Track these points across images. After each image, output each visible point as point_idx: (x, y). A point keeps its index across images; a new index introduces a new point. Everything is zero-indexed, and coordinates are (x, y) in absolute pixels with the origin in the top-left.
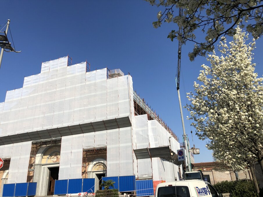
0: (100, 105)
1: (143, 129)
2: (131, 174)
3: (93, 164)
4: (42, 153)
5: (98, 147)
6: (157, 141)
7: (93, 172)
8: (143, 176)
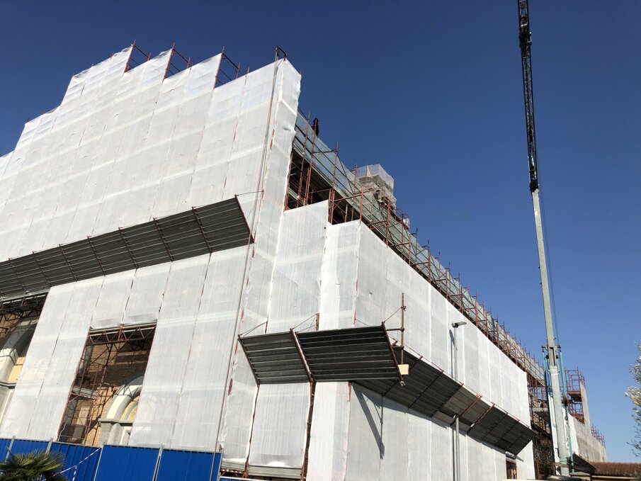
0: (173, 176)
1: (306, 257)
2: (207, 446)
3: (128, 392)
4: (14, 347)
5: (132, 323)
6: (351, 308)
7: (122, 425)
8: (269, 465)
